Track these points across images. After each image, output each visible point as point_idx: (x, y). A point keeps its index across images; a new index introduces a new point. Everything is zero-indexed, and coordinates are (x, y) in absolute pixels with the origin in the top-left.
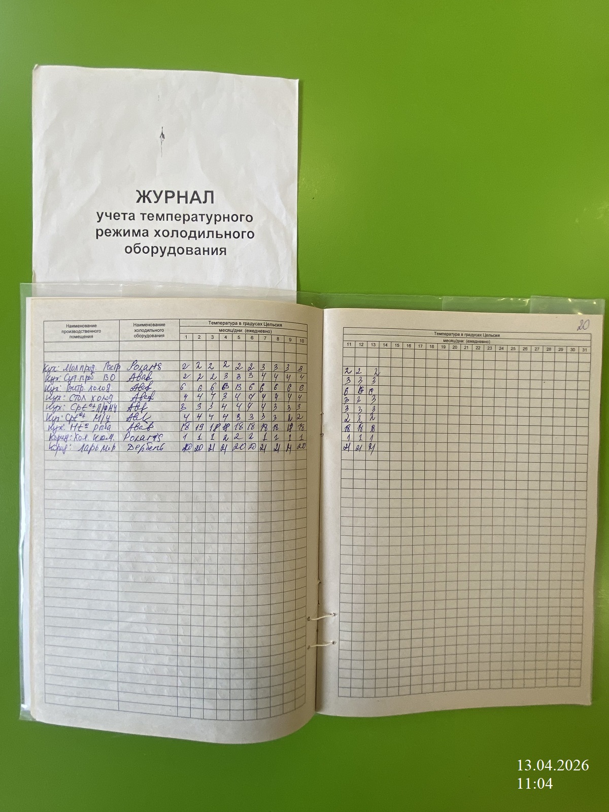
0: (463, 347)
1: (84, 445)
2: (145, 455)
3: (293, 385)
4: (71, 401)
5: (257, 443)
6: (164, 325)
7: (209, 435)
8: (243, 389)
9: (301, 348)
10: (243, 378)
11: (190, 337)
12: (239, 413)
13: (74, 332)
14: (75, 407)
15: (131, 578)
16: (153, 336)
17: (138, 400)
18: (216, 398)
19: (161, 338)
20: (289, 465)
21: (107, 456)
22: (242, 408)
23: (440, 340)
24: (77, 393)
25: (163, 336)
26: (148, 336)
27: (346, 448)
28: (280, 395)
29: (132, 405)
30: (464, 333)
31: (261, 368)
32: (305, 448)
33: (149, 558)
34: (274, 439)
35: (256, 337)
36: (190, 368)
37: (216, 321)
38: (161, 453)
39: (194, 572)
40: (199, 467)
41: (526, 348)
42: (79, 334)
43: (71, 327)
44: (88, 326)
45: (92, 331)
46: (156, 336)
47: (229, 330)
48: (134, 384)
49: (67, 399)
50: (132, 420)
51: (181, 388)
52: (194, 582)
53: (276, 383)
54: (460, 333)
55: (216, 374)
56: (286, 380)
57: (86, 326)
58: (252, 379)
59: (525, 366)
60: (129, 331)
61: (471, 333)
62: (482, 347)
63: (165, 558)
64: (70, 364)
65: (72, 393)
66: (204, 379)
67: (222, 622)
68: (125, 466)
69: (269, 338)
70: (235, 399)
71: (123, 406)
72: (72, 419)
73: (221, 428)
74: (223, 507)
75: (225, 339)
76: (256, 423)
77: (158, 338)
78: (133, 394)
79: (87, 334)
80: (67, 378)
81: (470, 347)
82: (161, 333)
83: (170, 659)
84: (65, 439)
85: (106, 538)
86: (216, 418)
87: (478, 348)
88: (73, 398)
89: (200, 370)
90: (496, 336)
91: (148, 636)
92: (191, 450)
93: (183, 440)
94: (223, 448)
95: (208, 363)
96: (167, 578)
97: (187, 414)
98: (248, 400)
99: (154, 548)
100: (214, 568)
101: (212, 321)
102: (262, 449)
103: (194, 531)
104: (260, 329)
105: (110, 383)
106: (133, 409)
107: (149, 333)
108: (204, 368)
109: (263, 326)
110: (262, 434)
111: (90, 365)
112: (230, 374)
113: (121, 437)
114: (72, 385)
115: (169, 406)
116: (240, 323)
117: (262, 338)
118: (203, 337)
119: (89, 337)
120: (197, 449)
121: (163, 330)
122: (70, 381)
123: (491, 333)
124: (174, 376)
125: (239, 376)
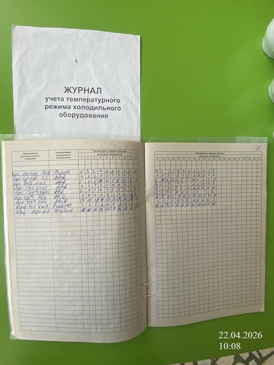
0: (208, 159)
1: (34, 211)
2: (64, 214)
3: (133, 179)
4: (27, 190)
5: (117, 207)
6: (70, 152)
7: (94, 204)
8: (109, 182)
9: (136, 162)
10: (109, 177)
11: (83, 158)
12: (108, 193)
13: (27, 156)
14: (29, 193)
15: (60, 271)
16: (65, 158)
17: (59, 188)
18: (97, 186)
19: (69, 159)
20: (132, 216)
21: (45, 215)
22: (110, 190)
23: (198, 156)
24: (30, 186)
25: (70, 157)
26: (63, 158)
27: (157, 206)
28: (127, 184)
29: (56, 191)
30: (208, 152)
31: (117, 172)
32: (139, 208)
33: (68, 262)
34: (124, 204)
35: (115, 157)
36: (84, 173)
37: (95, 150)
38: (71, 213)
39: (89, 267)
40: (89, 219)
41: (235, 159)
42: (29, 158)
43: (25, 154)
44: (34, 154)
45: (36, 156)
46: (67, 158)
47: (102, 154)
48: (57, 181)
49: (24, 189)
50: (57, 198)
51: (80, 182)
52: (90, 272)
53: (125, 178)
54: (207, 152)
55: (97, 175)
56: (129, 177)
57: (32, 154)
58: (113, 177)
59: (234, 166)
60: (53, 155)
61: (211, 152)
62: (216, 159)
63: (76, 262)
64: (25, 172)
65: (27, 186)
66: (91, 177)
67: (104, 289)
68: (54, 220)
69: (121, 158)
70: (106, 187)
71: (52, 192)
72: (28, 198)
73: (100, 200)
74: (102, 237)
75: (100, 159)
76: (116, 198)
77: (68, 159)
78: (57, 186)
79: (33, 158)
80: (24, 179)
81: (211, 159)
82: (69, 156)
83: (80, 307)
84: (25, 208)
85: (47, 254)
86: (97, 196)
87: (214, 159)
88: (27, 188)
89: (89, 173)
90: (222, 153)
91: (69, 297)
92: (86, 211)
93: (82, 206)
94: (101, 210)
95: (93, 170)
96: (76, 271)
97: (83, 194)
98: (112, 186)
99: (70, 257)
100: (99, 265)
101: (94, 150)
102: (119, 209)
103: (88, 248)
104: (116, 153)
105: (46, 181)
106: (57, 193)
107: (63, 156)
108: (90, 173)
109: (118, 152)
110: (119, 202)
111: (35, 172)
112: (103, 175)
113: (52, 207)
114: (26, 182)
115: (75, 191)
116: (107, 151)
117: (117, 157)
118: (90, 158)
119: (34, 159)
120: (89, 211)
121: (70, 155)
122: (25, 180)
123: (220, 152)
124: (76, 176)
125: (107, 176)
